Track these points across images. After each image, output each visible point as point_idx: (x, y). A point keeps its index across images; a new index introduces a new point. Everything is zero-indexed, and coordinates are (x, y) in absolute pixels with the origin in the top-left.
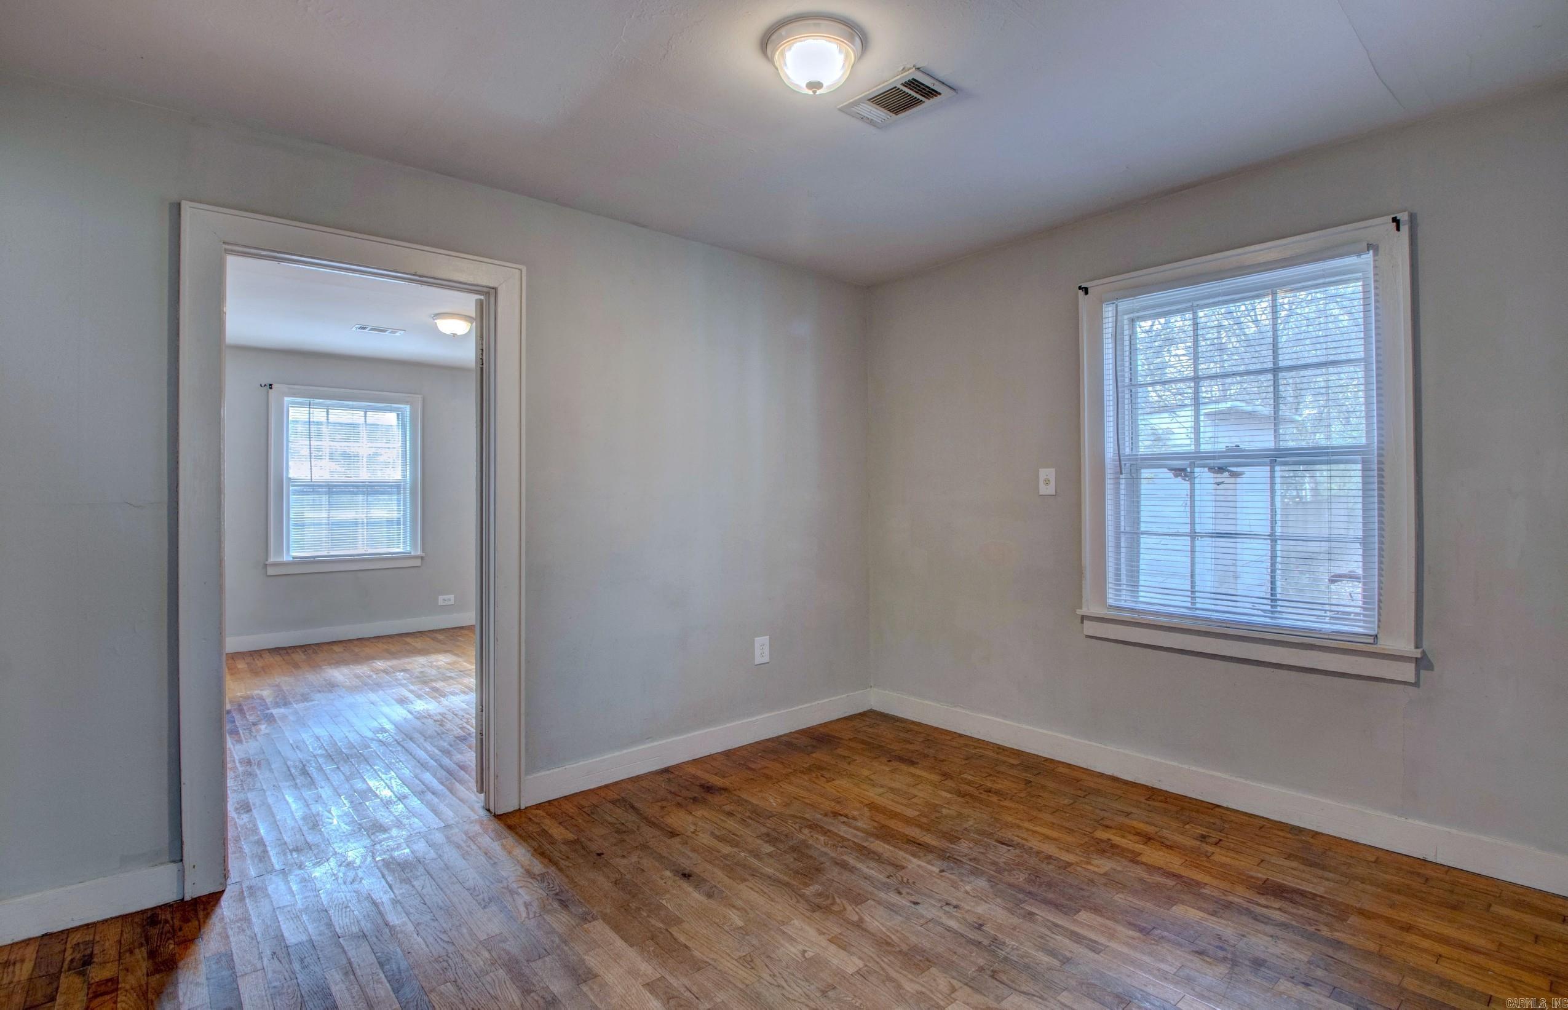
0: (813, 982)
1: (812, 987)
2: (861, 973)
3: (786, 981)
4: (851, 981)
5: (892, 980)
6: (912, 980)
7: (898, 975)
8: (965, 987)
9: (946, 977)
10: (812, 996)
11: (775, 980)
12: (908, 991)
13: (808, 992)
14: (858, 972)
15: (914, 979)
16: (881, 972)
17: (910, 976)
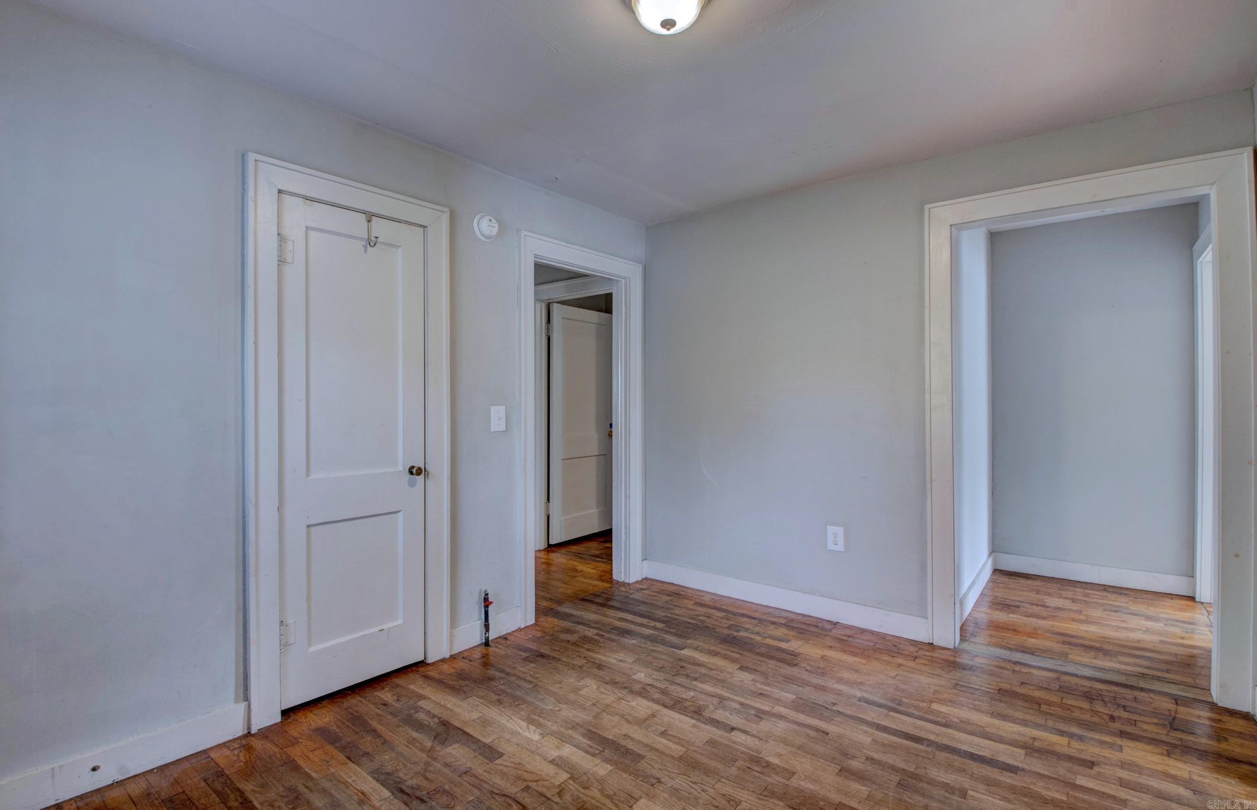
0: (671, 789)
1: (670, 785)
2: (634, 800)
3: (692, 787)
4: (641, 792)
5: (609, 797)
6: (592, 798)
7: (603, 801)
8: (549, 797)
9: (564, 803)
10: (667, 778)
11: (700, 787)
12: (596, 788)
13: (672, 781)
14: (637, 800)
15: (590, 799)
16: (617, 802)
17: (593, 802)
